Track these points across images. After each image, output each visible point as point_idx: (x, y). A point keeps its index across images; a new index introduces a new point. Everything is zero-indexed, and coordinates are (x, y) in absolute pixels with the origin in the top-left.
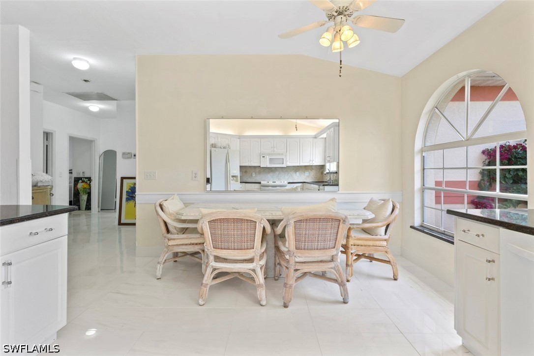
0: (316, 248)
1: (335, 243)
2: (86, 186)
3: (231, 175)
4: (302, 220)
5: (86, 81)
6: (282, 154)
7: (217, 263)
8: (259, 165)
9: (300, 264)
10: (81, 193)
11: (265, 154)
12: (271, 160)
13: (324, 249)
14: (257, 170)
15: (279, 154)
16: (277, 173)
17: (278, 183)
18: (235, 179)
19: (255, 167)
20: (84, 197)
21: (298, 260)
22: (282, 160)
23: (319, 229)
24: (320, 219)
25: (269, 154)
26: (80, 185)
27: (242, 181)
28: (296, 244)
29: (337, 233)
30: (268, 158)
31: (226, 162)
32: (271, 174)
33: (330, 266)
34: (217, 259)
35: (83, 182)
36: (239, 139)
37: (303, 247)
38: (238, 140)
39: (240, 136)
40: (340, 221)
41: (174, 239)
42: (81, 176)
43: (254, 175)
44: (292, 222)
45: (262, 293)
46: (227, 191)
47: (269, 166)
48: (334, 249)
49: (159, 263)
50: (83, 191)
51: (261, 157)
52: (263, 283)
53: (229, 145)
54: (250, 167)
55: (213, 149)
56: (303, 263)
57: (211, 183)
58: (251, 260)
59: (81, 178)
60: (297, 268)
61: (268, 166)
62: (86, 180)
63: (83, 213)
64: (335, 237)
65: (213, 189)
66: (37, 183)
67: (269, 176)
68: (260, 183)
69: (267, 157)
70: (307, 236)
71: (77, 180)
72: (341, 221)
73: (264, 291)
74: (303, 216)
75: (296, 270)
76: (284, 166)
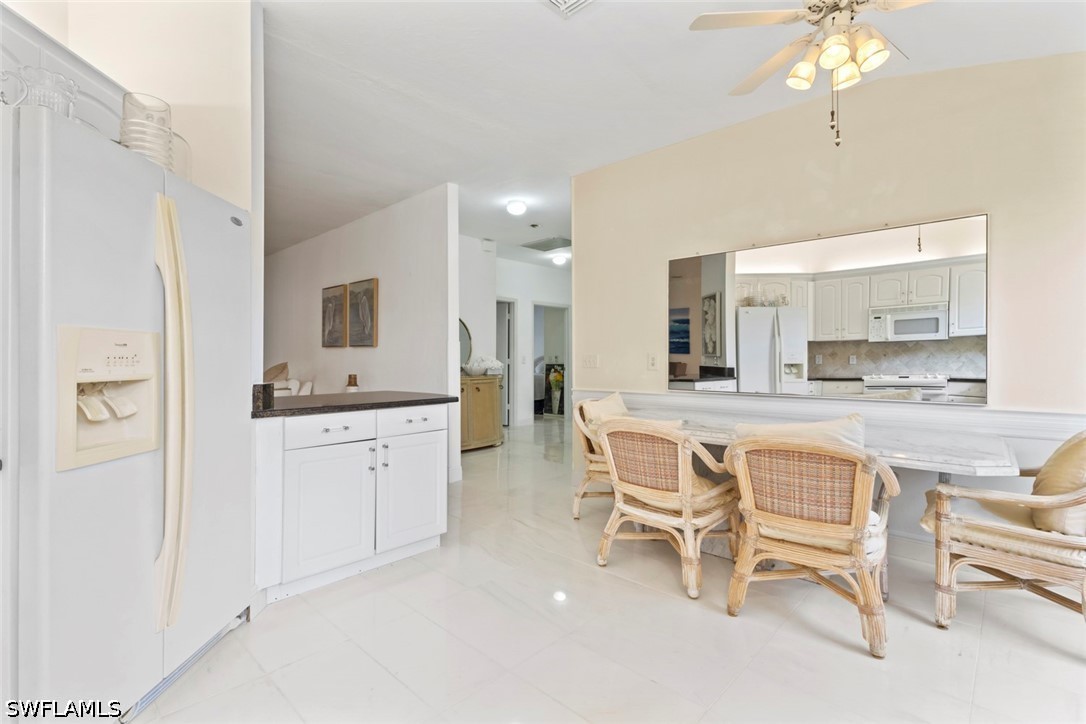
0: (797, 513)
1: (851, 513)
2: (559, 378)
3: (784, 362)
4: (760, 450)
5: (533, 226)
6: (935, 307)
7: (626, 506)
8: (864, 338)
9: (768, 541)
10: (554, 389)
11: (881, 311)
12: (899, 325)
13: (819, 520)
14: (864, 349)
15: (926, 308)
16: (923, 355)
17: (914, 379)
18: (794, 370)
19: (858, 343)
20: (557, 394)
21: (764, 531)
22: (934, 322)
23: (801, 474)
24: (801, 453)
25: (893, 311)
26: (553, 376)
27: (814, 376)
28: (755, 497)
29: (852, 492)
30: (889, 319)
31: (773, 336)
32: (905, 358)
33: (837, 563)
34: (630, 500)
35: (556, 371)
36: (813, 280)
37: (769, 507)
38: (811, 284)
39: (814, 274)
40: (855, 464)
41: (597, 462)
42: (553, 362)
43: (853, 360)
44: (741, 452)
45: (691, 574)
46: (773, 395)
47: (892, 337)
48: (847, 527)
49: (576, 495)
50: (556, 386)
51: (872, 318)
52: (694, 558)
53: (784, 298)
54: (845, 343)
55: (742, 310)
56: (779, 540)
57: (738, 379)
58: (678, 513)
59: (552, 366)
60: (763, 547)
61: (890, 340)
62: (559, 368)
63: (554, 416)
64: (845, 500)
65: (741, 390)
66: (487, 370)
67: (898, 362)
68: (860, 380)
69: (889, 316)
70: (775, 485)
71: (549, 368)
72: (859, 466)
73: (694, 572)
74: (757, 442)
75: (757, 552)
76: (942, 335)
